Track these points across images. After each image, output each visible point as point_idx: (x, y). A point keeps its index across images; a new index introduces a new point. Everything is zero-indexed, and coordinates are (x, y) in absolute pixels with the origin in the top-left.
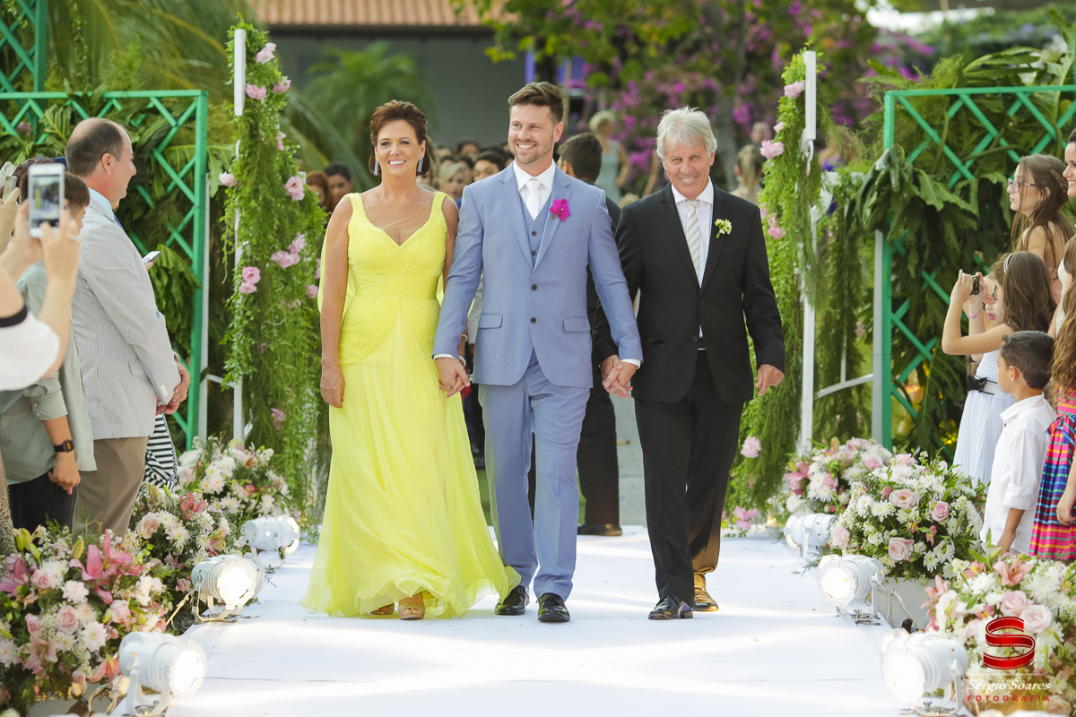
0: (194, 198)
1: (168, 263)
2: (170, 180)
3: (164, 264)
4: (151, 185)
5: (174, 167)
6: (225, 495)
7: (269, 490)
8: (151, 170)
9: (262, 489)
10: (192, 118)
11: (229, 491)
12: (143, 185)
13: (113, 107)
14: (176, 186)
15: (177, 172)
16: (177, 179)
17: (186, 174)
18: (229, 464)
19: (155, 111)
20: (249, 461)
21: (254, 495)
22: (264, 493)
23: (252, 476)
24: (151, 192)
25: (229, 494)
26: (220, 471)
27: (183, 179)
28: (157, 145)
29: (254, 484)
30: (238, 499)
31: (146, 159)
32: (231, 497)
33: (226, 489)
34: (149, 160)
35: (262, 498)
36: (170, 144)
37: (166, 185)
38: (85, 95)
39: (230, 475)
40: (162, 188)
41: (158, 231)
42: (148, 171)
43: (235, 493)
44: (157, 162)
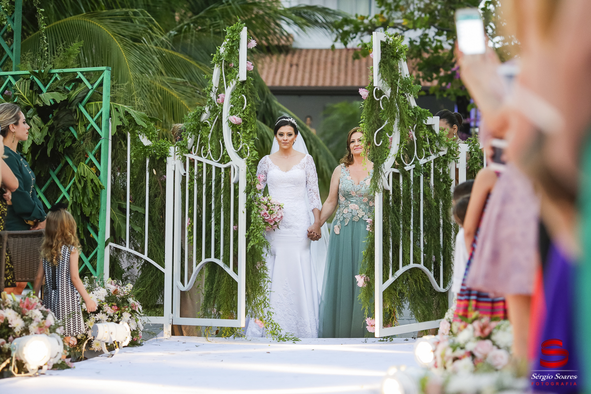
0: (102, 133)
1: (84, 174)
2: (89, 122)
3: (83, 174)
4: (77, 126)
5: (91, 115)
6: (99, 312)
7: (127, 309)
8: (77, 117)
9: (123, 309)
10: (101, 84)
11: (102, 309)
12: (72, 126)
13: (56, 79)
14: (92, 126)
15: (92, 118)
16: (92, 122)
17: (98, 119)
18: (103, 293)
19: (80, 81)
20: (115, 291)
21: (117, 312)
22: (125, 311)
23: (117, 301)
24: (77, 130)
25: (101, 311)
26: (96, 297)
27: (95, 122)
28: (81, 102)
29: (118, 306)
30: (107, 315)
31: (73, 110)
32: (103, 313)
33: (100, 308)
34: (76, 110)
35: (123, 314)
36: (89, 101)
37: (85, 126)
38: (40, 72)
39: (103, 299)
40: (83, 128)
41: (81, 154)
42: (75, 117)
43: (105, 311)
44: (81, 112)
